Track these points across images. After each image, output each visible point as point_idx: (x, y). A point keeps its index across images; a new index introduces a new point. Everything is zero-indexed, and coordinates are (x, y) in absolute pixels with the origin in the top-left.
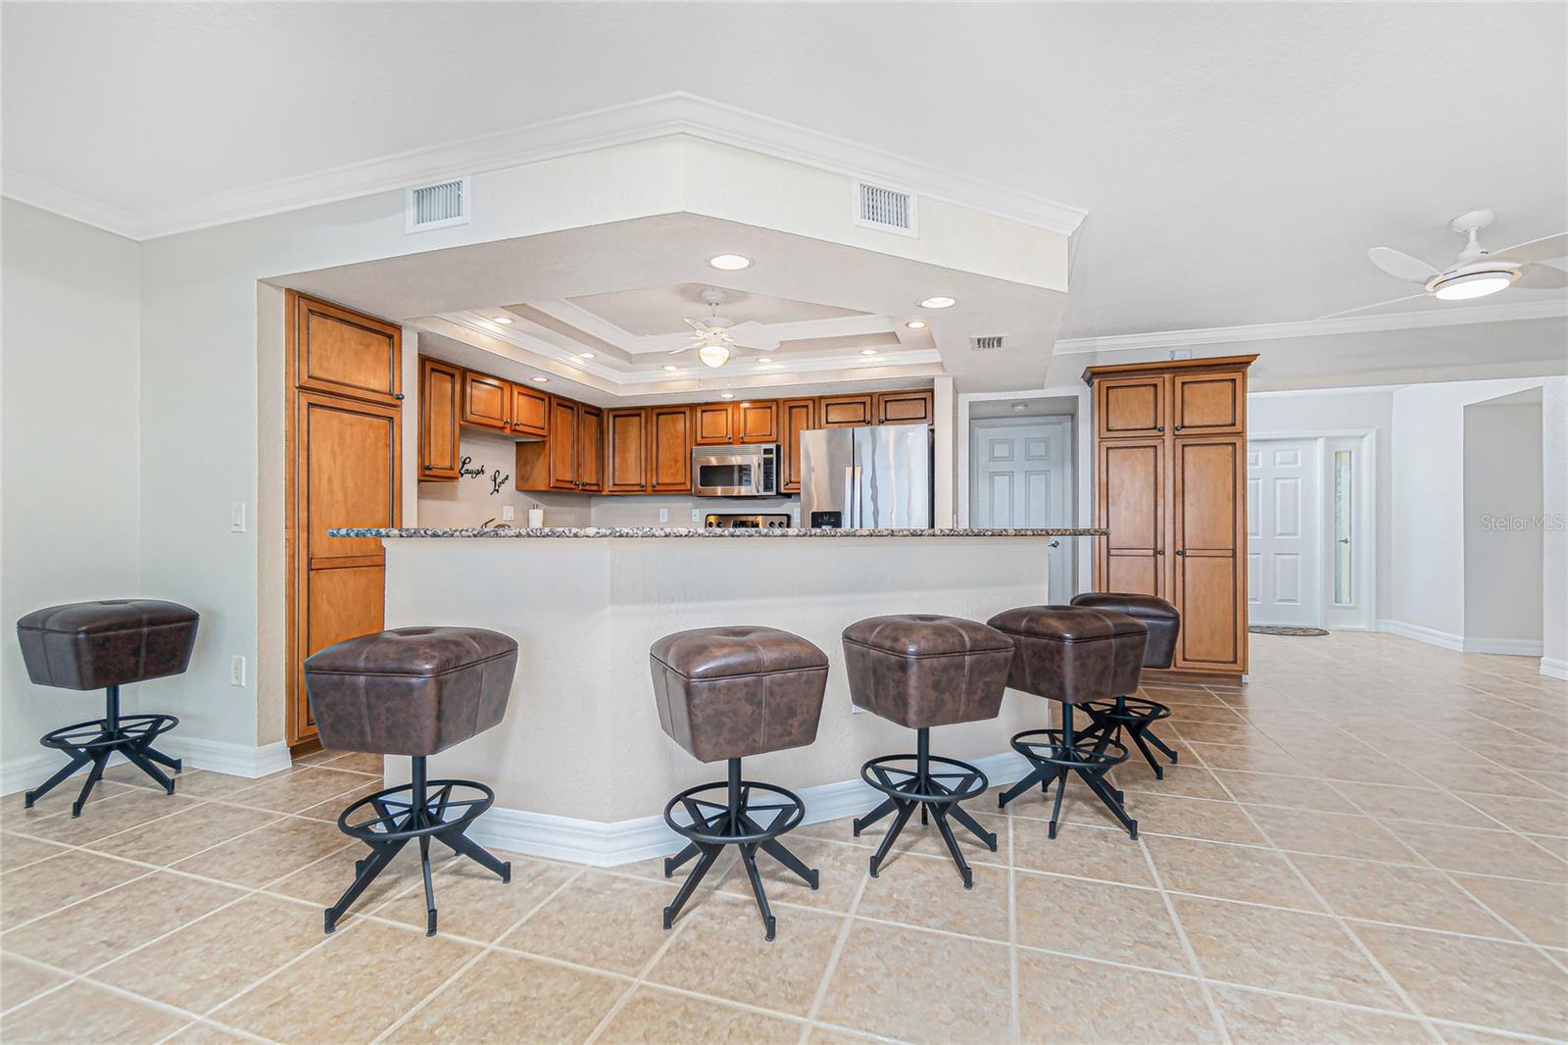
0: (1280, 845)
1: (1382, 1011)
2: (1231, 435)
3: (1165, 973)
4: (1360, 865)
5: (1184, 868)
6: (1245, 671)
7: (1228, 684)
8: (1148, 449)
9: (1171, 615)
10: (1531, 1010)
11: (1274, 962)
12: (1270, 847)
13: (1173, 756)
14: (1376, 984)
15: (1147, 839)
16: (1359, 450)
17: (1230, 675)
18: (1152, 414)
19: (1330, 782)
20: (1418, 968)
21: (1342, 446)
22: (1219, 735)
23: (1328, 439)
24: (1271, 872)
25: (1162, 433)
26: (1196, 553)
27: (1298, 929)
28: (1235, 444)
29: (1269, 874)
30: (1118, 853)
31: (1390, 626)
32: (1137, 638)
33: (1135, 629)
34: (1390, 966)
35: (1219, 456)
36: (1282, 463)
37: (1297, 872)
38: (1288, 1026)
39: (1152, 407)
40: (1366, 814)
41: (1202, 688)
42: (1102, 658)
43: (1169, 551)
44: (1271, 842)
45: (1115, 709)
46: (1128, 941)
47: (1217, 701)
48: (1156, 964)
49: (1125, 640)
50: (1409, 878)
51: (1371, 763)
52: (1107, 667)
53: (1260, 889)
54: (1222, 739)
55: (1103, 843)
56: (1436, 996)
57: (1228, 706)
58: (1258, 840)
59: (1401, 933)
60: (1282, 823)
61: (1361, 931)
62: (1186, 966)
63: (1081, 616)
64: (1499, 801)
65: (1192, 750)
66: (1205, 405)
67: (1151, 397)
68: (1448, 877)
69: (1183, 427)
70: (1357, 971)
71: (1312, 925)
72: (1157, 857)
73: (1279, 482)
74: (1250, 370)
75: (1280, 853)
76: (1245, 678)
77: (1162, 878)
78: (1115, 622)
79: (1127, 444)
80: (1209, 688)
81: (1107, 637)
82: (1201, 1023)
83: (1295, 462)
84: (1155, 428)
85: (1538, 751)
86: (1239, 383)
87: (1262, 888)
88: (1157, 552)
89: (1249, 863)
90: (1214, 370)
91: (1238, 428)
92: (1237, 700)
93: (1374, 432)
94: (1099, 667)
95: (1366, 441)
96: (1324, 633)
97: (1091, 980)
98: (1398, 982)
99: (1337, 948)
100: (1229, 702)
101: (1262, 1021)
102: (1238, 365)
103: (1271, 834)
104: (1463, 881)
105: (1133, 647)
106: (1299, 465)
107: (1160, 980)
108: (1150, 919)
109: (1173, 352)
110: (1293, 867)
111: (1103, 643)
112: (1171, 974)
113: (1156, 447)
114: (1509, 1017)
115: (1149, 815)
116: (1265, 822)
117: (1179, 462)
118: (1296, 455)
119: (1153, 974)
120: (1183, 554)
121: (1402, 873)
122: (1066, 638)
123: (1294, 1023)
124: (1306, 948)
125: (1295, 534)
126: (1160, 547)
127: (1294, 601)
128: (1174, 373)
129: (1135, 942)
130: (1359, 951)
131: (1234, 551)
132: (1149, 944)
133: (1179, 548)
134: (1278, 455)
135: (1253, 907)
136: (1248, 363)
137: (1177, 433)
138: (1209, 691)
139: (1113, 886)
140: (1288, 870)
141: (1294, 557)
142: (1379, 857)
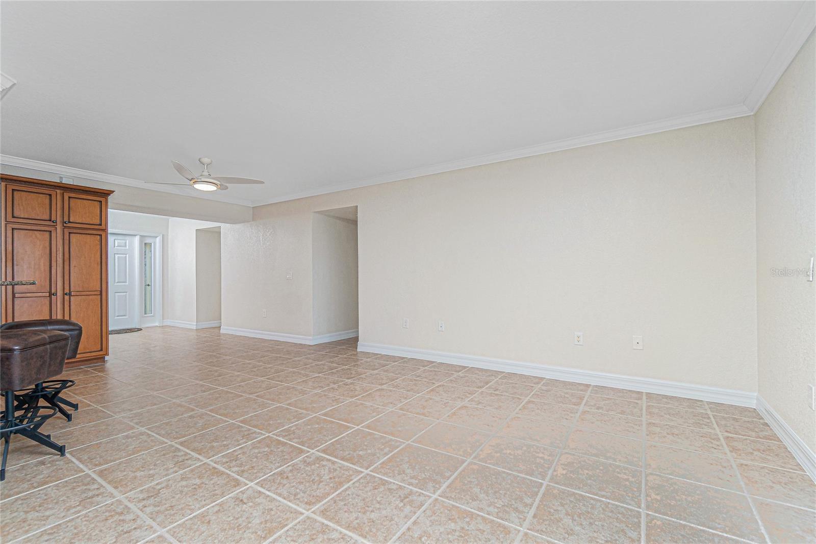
0: (142, 426)
1: (194, 466)
2: (99, 231)
3: (101, 505)
4: (176, 420)
5: (98, 456)
6: (107, 354)
7: (97, 363)
8: (45, 233)
9: (77, 328)
10: (235, 441)
11: (151, 472)
12: (138, 429)
13: (75, 407)
14: (190, 458)
15: (71, 453)
16: (155, 243)
17: (99, 358)
18: (48, 211)
19: (158, 393)
20: (202, 446)
21: (148, 241)
22: (99, 389)
23: (141, 236)
24: (141, 439)
25: (55, 224)
26: (78, 294)
27: (158, 455)
28: (101, 235)
29: (141, 440)
30: (55, 467)
31: (168, 322)
32: (63, 342)
33: (60, 338)
34: (193, 450)
35: (91, 241)
36: (117, 246)
37: (153, 434)
38: (163, 491)
39: (48, 207)
40: (174, 401)
41: (82, 368)
42: (41, 357)
43: (60, 293)
44: (137, 426)
45: (35, 391)
46: (76, 503)
47: (92, 373)
48: (96, 504)
49: (56, 344)
50: (194, 417)
51: (172, 380)
52: (44, 362)
53: (138, 448)
54: (101, 391)
55: (43, 466)
56: (210, 451)
57: (100, 374)
58: (133, 428)
59: (195, 437)
60: (141, 417)
61: (181, 444)
62: (112, 496)
63: (24, 334)
64: (216, 380)
65: (85, 401)
66: (83, 212)
67: (47, 201)
68: (206, 411)
69: (69, 222)
70: (183, 458)
71: (163, 450)
72: (80, 459)
73: (117, 256)
74: (110, 197)
75: (143, 429)
76: (107, 358)
77: (87, 466)
78: (49, 335)
79: (29, 227)
80: (86, 367)
81: (44, 345)
82: (125, 513)
83: (125, 246)
84: (50, 220)
85: (224, 360)
86: (103, 203)
87: (139, 447)
88: (51, 294)
89: (130, 439)
90: (88, 194)
91: (103, 227)
92: (103, 370)
93: (161, 236)
94: (39, 364)
95: (158, 239)
96: (141, 330)
97: (60, 533)
98: (197, 453)
99: (174, 454)
100: (99, 372)
101: (152, 496)
102: (104, 194)
103: (137, 424)
104: (210, 411)
105: (61, 348)
106: (127, 248)
107: (99, 509)
108: (85, 487)
109: (61, 178)
110: (150, 433)
111: (41, 348)
112: (105, 504)
113: (51, 231)
114: (230, 446)
115: (69, 441)
116: (133, 420)
117: (67, 242)
118: (126, 243)
119: (95, 509)
120: (70, 294)
121: (191, 417)
122: (15, 350)
123: (165, 489)
124: (163, 460)
125: (125, 282)
126: (53, 291)
127: (125, 316)
128: (63, 190)
129: (80, 501)
130: (182, 451)
131: (101, 291)
132: (89, 498)
133: (67, 291)
134: (116, 242)
135: (137, 456)
136: (109, 194)
137: (65, 225)
138: (86, 369)
139: (57, 484)
140: (148, 434)
141: (125, 294)
142: (182, 415)
